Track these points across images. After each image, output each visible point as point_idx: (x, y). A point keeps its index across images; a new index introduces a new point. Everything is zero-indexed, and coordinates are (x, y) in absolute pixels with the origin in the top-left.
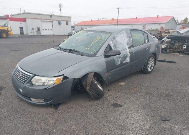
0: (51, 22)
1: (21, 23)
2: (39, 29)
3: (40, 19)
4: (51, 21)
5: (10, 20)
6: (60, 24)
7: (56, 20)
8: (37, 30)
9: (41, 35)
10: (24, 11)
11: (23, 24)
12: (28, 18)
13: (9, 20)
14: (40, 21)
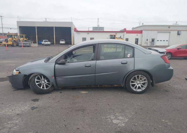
0: (169, 33)
1: (137, 35)
2: (153, 40)
3: (157, 30)
4: (169, 31)
5: (127, 33)
6: (179, 34)
7: (175, 30)
8: (151, 41)
9: (155, 45)
10: (143, 24)
11: (138, 36)
12: (145, 30)
13: (125, 33)
14: (156, 32)
